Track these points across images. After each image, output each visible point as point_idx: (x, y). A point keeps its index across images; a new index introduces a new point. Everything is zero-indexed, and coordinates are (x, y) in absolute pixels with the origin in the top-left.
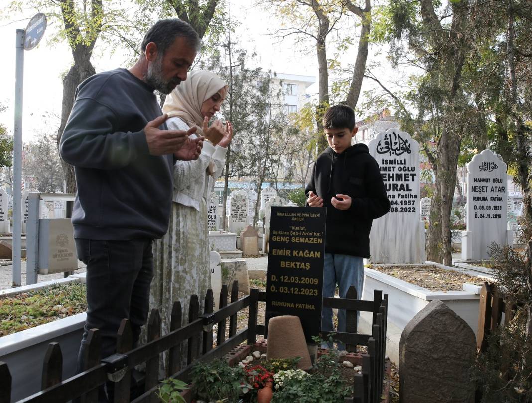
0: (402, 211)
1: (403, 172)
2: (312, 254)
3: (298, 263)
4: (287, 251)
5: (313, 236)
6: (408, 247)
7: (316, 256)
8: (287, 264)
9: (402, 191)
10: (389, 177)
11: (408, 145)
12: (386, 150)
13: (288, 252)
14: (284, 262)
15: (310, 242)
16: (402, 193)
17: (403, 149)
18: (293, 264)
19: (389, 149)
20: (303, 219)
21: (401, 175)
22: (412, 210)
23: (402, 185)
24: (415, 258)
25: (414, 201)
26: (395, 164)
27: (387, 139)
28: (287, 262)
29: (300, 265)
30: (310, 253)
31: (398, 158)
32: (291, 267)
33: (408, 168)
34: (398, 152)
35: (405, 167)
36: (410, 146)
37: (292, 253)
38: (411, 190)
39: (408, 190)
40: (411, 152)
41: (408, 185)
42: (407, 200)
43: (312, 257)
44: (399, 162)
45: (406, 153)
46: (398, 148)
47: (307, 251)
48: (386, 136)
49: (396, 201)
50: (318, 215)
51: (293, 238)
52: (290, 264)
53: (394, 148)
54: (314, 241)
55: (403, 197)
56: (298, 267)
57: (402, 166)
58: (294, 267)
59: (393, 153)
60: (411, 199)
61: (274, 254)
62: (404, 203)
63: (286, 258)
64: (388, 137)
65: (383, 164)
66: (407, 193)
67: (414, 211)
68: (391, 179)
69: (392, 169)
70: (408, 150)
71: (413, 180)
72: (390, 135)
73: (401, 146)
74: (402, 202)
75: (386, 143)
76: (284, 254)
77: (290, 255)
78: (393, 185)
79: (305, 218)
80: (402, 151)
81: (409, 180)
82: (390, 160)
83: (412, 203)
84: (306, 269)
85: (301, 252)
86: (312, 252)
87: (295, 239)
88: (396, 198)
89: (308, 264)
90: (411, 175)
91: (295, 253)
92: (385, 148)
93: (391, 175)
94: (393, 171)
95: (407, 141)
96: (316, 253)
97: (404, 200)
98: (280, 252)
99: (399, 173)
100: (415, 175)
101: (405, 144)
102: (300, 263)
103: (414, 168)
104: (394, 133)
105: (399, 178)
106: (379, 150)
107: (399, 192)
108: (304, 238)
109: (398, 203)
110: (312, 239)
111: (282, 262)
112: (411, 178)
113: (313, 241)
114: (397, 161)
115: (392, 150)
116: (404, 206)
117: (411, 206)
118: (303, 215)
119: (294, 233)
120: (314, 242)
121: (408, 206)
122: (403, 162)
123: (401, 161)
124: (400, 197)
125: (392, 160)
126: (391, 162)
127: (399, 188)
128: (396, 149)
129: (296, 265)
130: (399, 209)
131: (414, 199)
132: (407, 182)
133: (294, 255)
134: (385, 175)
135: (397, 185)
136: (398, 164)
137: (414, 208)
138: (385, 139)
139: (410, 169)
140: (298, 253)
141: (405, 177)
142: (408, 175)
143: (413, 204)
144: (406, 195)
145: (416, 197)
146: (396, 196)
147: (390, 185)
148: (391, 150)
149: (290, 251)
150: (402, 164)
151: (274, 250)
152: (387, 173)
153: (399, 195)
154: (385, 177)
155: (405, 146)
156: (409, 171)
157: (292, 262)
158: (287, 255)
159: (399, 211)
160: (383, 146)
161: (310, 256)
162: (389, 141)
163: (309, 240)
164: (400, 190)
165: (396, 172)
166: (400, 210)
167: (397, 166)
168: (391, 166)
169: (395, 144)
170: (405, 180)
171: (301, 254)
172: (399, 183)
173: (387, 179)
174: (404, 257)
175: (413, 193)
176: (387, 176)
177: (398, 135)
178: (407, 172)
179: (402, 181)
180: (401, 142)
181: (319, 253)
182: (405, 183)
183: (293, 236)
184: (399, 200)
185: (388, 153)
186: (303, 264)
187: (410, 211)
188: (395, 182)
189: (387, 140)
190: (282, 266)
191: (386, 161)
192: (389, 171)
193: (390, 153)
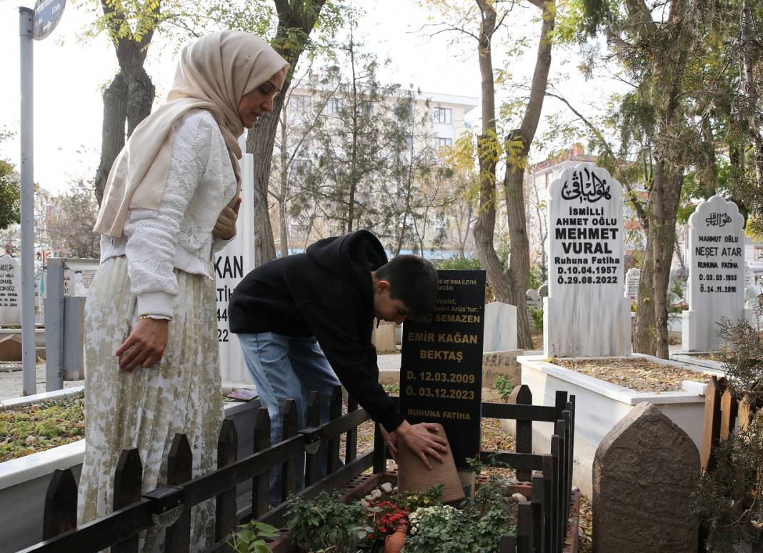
0: (598, 282)
1: (599, 227)
2: (465, 339)
3: (446, 353)
4: (429, 334)
5: (467, 313)
6: (606, 335)
7: (471, 342)
8: (429, 354)
9: (598, 253)
10: (580, 233)
11: (606, 186)
12: (575, 194)
13: (431, 337)
14: (425, 352)
15: (463, 321)
16: (599, 255)
17: (599, 193)
18: (437, 355)
19: (580, 193)
20: (452, 288)
21: (597, 230)
22: (612, 280)
23: (598, 245)
24: (617, 349)
25: (615, 268)
26: (588, 214)
27: (577, 178)
28: (429, 352)
29: (448, 355)
30: (462, 338)
31: (592, 206)
32: (436, 358)
33: (607, 219)
34: (591, 198)
35: (602, 219)
36: (609, 188)
37: (436, 338)
38: (610, 252)
39: (607, 252)
40: (610, 196)
41: (606, 244)
42: (606, 266)
43: (465, 343)
44: (594, 212)
45: (603, 199)
46: (593, 192)
47: (458, 335)
48: (575, 175)
49: (590, 268)
50: (474, 282)
51: (438, 316)
52: (434, 353)
53: (586, 191)
54: (469, 319)
55: (599, 261)
56: (445, 358)
57: (598, 218)
58: (440, 358)
59: (585, 199)
60: (611, 265)
61: (410, 339)
62: (600, 271)
63: (428, 346)
64: (578, 175)
65: (571, 214)
66: (605, 255)
67: (615, 282)
68: (582, 236)
69: (583, 222)
70: (606, 195)
71: (614, 237)
72: (580, 173)
73: (597, 189)
74: (598, 269)
75: (576, 184)
76: (425, 340)
77: (433, 340)
78: (586, 244)
79: (454, 286)
80: (597, 196)
81: (607, 238)
82: (580, 209)
83: (612, 270)
84: (457, 360)
85: (450, 335)
86: (466, 336)
87: (441, 317)
88: (590, 264)
89: (460, 354)
90: (611, 230)
91: (441, 338)
92: (574, 191)
93: (582, 231)
94: (586, 224)
95: (604, 181)
96: (471, 337)
97: (601, 265)
98: (420, 337)
99: (594, 227)
100: (617, 230)
101: (602, 186)
102: (448, 352)
103: (615, 219)
104: (586, 170)
105: (594, 234)
106: (566, 195)
107: (594, 255)
108: (453, 316)
109: (593, 269)
110: (465, 317)
111: (422, 351)
112: (610, 234)
113: (467, 319)
114: (591, 209)
115: (584, 195)
116: (601, 275)
117: (611, 275)
118: (452, 282)
119: (439, 309)
120: (469, 321)
121: (606, 275)
122: (600, 212)
123: (597, 210)
124: (596, 262)
125: (584, 209)
126: (582, 212)
127: (593, 249)
128: (590, 193)
129: (442, 355)
130: (594, 279)
131: (615, 265)
132: (605, 241)
133: (439, 341)
134: (574, 229)
135: (591, 245)
136: (592, 214)
137: (615, 278)
138: (574, 179)
139: (609, 222)
140: (446, 338)
141: (603, 234)
142: (607, 230)
143: (614, 272)
144: (604, 259)
145: (617, 261)
146: (590, 261)
147: (580, 244)
148: (582, 195)
149: (433, 335)
150: (598, 214)
151: (410, 334)
152: (577, 227)
153: (594, 259)
155: (601, 189)
156: (608, 224)
157: (436, 352)
158: (429, 340)
159: (594, 282)
160: (571, 187)
161: (463, 342)
162: (579, 181)
163: (462, 318)
164: (595, 252)
165: (590, 225)
166: (596, 280)
167: (591, 218)
168: (582, 217)
169: (588, 185)
170: (603, 238)
171: (450, 338)
172: (594, 242)
173: (576, 235)
174: (602, 347)
175: (614, 256)
176: (576, 232)
177: (593, 173)
178: (605, 226)
179: (598, 238)
180: (597, 182)
181: (476, 336)
182: (602, 242)
183: (438, 312)
184: (594, 266)
185: (578, 198)
186: (452, 353)
187: (609, 282)
188: (588, 240)
189: (576, 180)
190: (422, 357)
191: (575, 210)
192: (579, 224)
193: (581, 198)
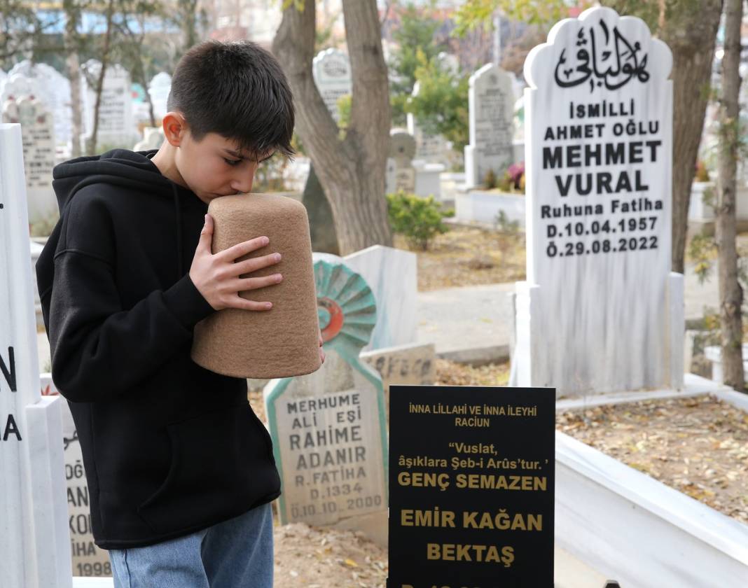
0: (622, 249)
1: (626, 139)
2: (518, 522)
3: (479, 549)
4: (444, 513)
5: (520, 472)
6: (637, 348)
7: (530, 528)
8: (446, 552)
9: (623, 191)
10: (589, 154)
11: (640, 55)
12: (581, 75)
13: (448, 518)
14: (437, 546)
15: (512, 487)
16: (624, 197)
17: (628, 70)
18: (463, 552)
19: (589, 72)
20: (486, 423)
21: (621, 146)
22: (649, 243)
23: (624, 175)
24: (658, 375)
25: (654, 219)
26: (604, 115)
27: (585, 42)
28: (445, 547)
29: (484, 553)
30: (511, 519)
31: (613, 98)
32: (459, 558)
33: (641, 124)
34: (612, 81)
35: (631, 123)
36: (645, 59)
37: (459, 520)
38: (646, 188)
39: (640, 188)
40: (648, 75)
41: (638, 174)
42: (637, 216)
43: (518, 529)
44: (616, 109)
45: (635, 81)
46: (615, 69)
47: (503, 514)
48: (580, 35)
49: (607, 223)
50: (533, 412)
51: (461, 480)
52: (455, 549)
53: (602, 67)
54: (524, 483)
55: (625, 208)
56: (479, 559)
57: (624, 121)
58: (468, 558)
59: (599, 84)
60: (647, 214)
61: (404, 523)
62: (627, 226)
63: (441, 535)
64: (587, 36)
65: (572, 116)
66: (636, 195)
67: (653, 246)
68: (593, 160)
69: (595, 131)
70: (640, 72)
71: (653, 158)
72: (592, 31)
73: (623, 62)
74: (622, 223)
75: (582, 55)
76: (436, 524)
77: (452, 525)
78: (600, 176)
79: (492, 418)
80: (623, 77)
81: (640, 160)
82: (590, 106)
83: (649, 223)
84: (502, 563)
85: (486, 515)
86: (519, 517)
87: (467, 480)
88: (607, 215)
89: (508, 551)
90: (649, 144)
91: (469, 519)
92: (580, 69)
93: (593, 149)
94: (600, 134)
95: (638, 46)
96: (530, 517)
97: (628, 216)
98: (424, 518)
99: (616, 141)
100: (658, 143)
101: (634, 55)
102: (484, 548)
103: (657, 123)
104: (602, 23)
105: (614, 154)
106: (562, 78)
107: (614, 196)
108: (492, 478)
109: (612, 226)
110: (517, 479)
111: (430, 546)
112: (646, 152)
113: (519, 484)
114: (611, 106)
115: (598, 75)
116: (628, 235)
117: (647, 233)
118: (487, 410)
119: (463, 464)
120: (524, 488)
121: (637, 234)
122: (627, 108)
123: (622, 105)
124: (618, 210)
125: (597, 106)
126: (594, 111)
127: (614, 184)
128: (609, 71)
129: (472, 553)
130: (615, 244)
131: (654, 213)
132: (636, 166)
133: (466, 525)
134: (578, 148)
135: (609, 176)
136: (612, 114)
137: (654, 238)
138: (579, 44)
139: (645, 128)
140: (478, 520)
141: (632, 152)
142: (640, 144)
143: (652, 227)
144: (634, 203)
145: (659, 205)
146: (607, 208)
147: (589, 177)
148: (593, 76)
149: (452, 515)
150: (623, 113)
151: (404, 512)
152: (583, 141)
153: (614, 204)
154: (578, 156)
155: (632, 62)
156: (642, 132)
157: (459, 547)
158: (444, 525)
159: (615, 250)
160: (573, 62)
161: (514, 528)
162: (588, 47)
163: (509, 482)
164: (618, 190)
165: (608, 137)
166: (618, 246)
167: (609, 122)
168: (594, 121)
169: (607, 55)
170: (632, 160)
171: (486, 521)
172: (615, 170)
173: (582, 159)
174: (629, 375)
175: (652, 196)
176: (582, 152)
177: (616, 31)
178: (637, 138)
179: (623, 162)
180: (622, 48)
181: (540, 517)
182: (631, 169)
183: (460, 470)
184: (614, 218)
185: (587, 84)
186: (493, 549)
187: (643, 247)
188: (603, 168)
189: (583, 47)
190: (430, 557)
191: (581, 108)
192: (587, 136)
193: (592, 83)
